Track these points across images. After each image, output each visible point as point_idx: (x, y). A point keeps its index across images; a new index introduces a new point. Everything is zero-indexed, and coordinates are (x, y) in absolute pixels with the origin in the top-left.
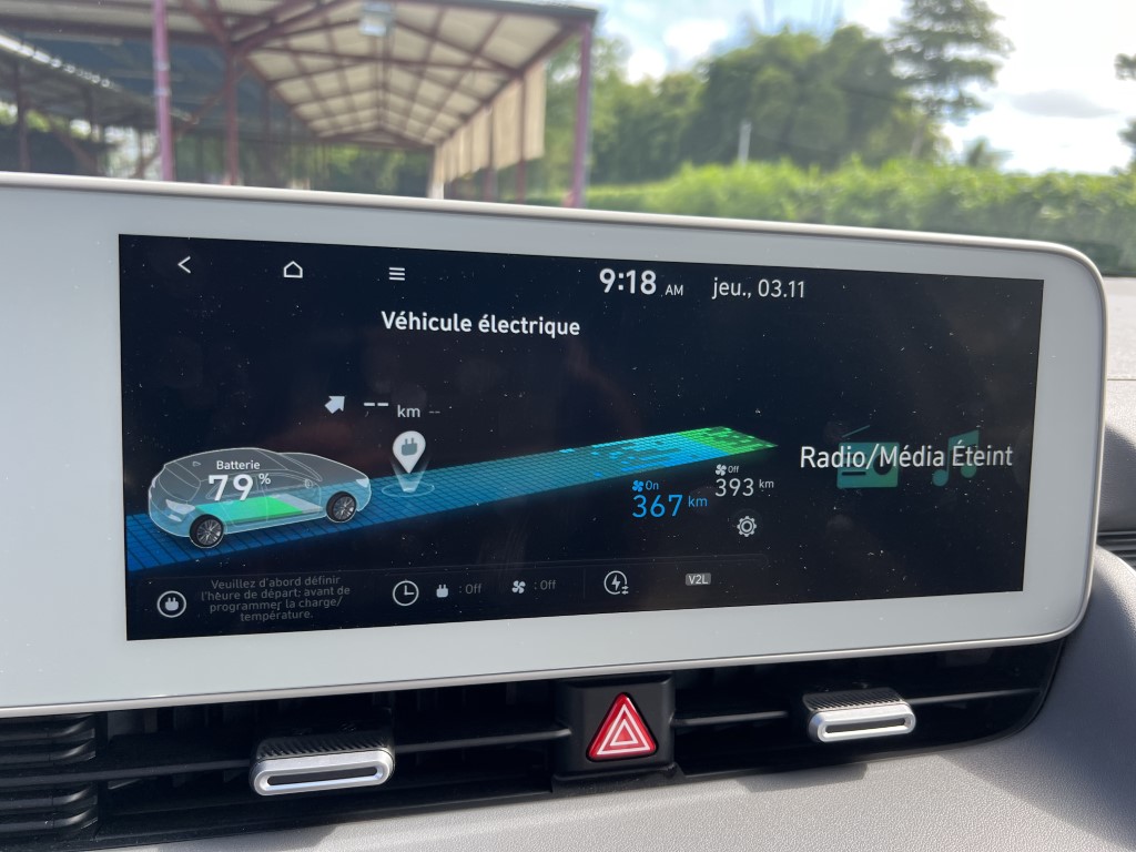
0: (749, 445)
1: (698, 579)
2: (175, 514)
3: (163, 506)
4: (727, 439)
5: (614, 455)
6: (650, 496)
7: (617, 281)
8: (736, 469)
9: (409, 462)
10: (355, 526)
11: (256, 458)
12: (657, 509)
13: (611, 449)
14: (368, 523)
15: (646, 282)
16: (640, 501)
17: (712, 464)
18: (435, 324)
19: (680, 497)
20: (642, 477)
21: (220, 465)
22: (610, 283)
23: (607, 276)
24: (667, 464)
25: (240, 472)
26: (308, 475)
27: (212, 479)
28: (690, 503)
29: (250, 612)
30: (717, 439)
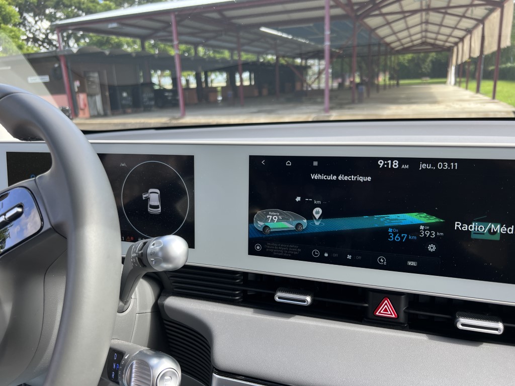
0: (433, 220)
1: (412, 263)
2: (260, 224)
3: (257, 223)
4: (425, 217)
5: (382, 219)
6: (395, 234)
7: (384, 164)
8: (428, 228)
9: (317, 216)
10: (302, 233)
11: (278, 212)
12: (397, 238)
13: (381, 217)
14: (305, 232)
15: (394, 164)
16: (391, 235)
17: (419, 225)
18: (326, 177)
19: (406, 235)
20: (392, 227)
21: (270, 213)
22: (382, 164)
23: (381, 162)
24: (401, 224)
25: (275, 215)
26: (291, 218)
27: (268, 216)
28: (410, 237)
29: (276, 252)
30: (421, 217)
